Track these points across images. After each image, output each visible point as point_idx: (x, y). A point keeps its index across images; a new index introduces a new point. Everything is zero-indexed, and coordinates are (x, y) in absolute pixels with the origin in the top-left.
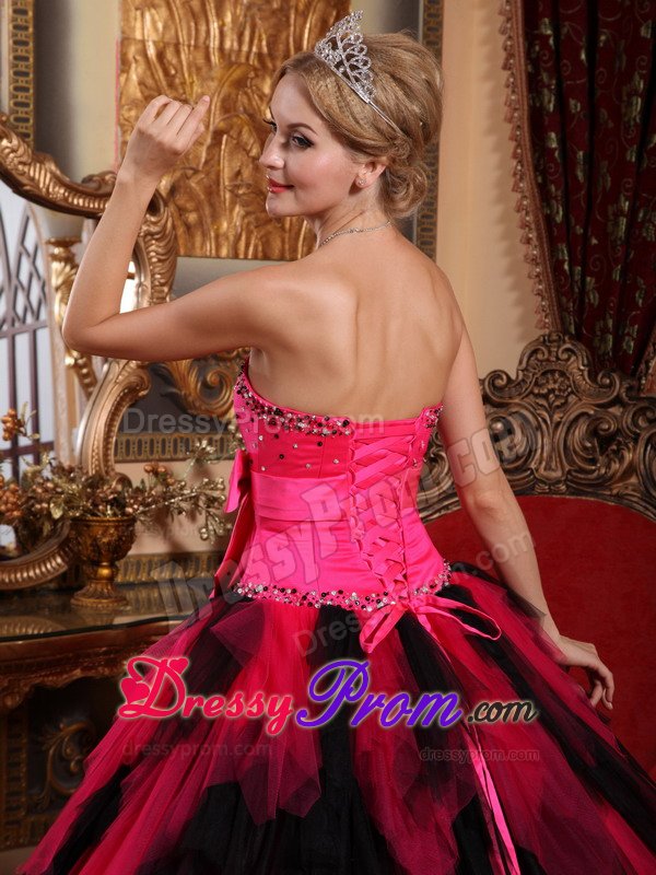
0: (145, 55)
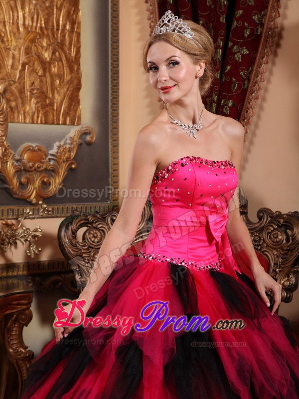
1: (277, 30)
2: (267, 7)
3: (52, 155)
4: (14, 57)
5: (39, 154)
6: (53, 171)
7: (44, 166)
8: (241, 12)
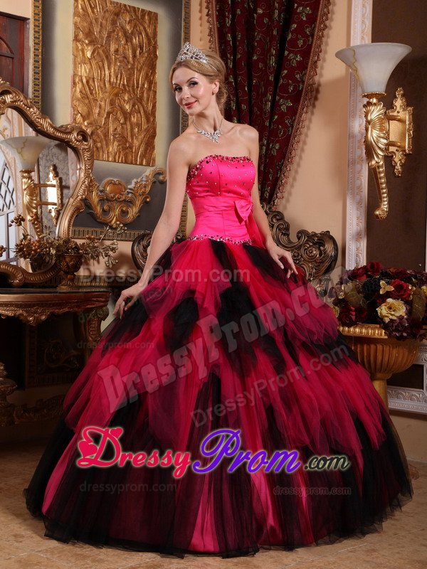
0: (82, 82)
1: (315, 86)
2: (307, 68)
3: (130, 189)
4: (100, 107)
5: (119, 187)
6: (130, 202)
7: (124, 198)
8: (286, 72)
